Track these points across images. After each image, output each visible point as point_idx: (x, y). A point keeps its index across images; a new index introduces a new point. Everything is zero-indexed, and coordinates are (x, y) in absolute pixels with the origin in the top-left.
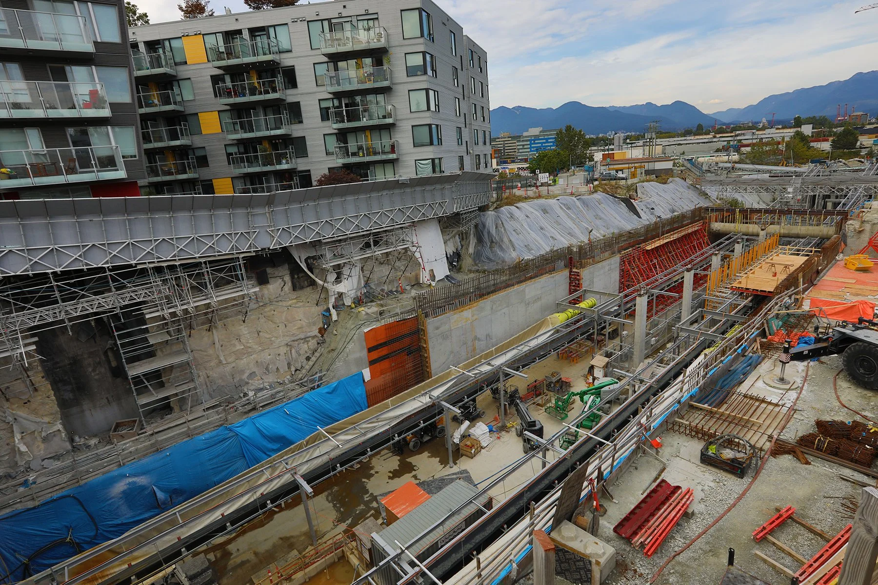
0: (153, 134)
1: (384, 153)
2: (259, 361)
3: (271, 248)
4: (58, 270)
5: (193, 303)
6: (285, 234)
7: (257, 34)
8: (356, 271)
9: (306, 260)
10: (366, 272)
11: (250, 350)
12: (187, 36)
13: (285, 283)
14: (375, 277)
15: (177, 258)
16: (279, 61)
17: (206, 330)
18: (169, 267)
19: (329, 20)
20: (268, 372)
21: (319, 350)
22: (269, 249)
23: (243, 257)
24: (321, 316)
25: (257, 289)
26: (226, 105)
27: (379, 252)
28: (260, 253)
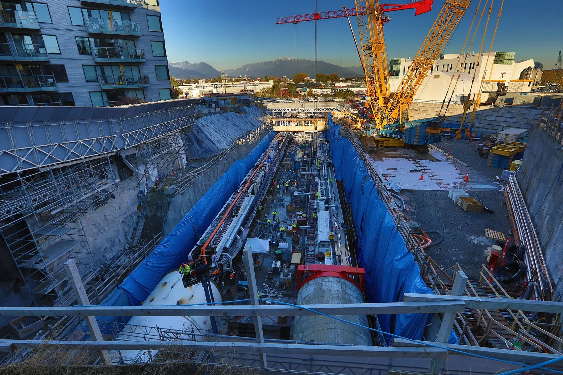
6: (130, 138)
11: (102, 231)
15: (69, 160)
18: (64, 168)
20: (114, 244)
21: (141, 221)
22: (123, 149)
23: (109, 157)
28: (118, 153)
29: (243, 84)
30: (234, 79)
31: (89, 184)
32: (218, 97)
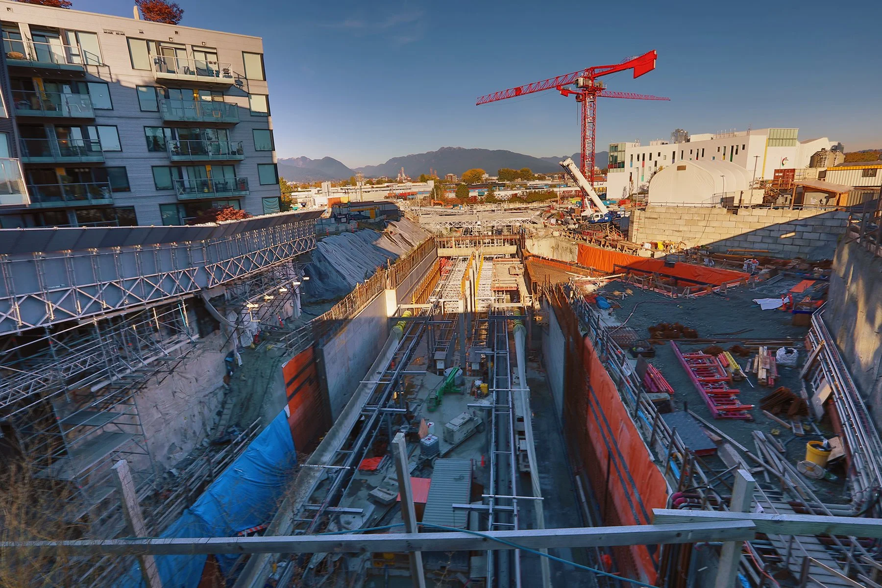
2: (176, 428)
11: (167, 417)
19: (158, 43)
20: (186, 438)
21: (229, 401)
22: (207, 288)
24: (224, 363)
29: (388, 186)
30: (375, 180)
31: (152, 343)
32: (351, 207)
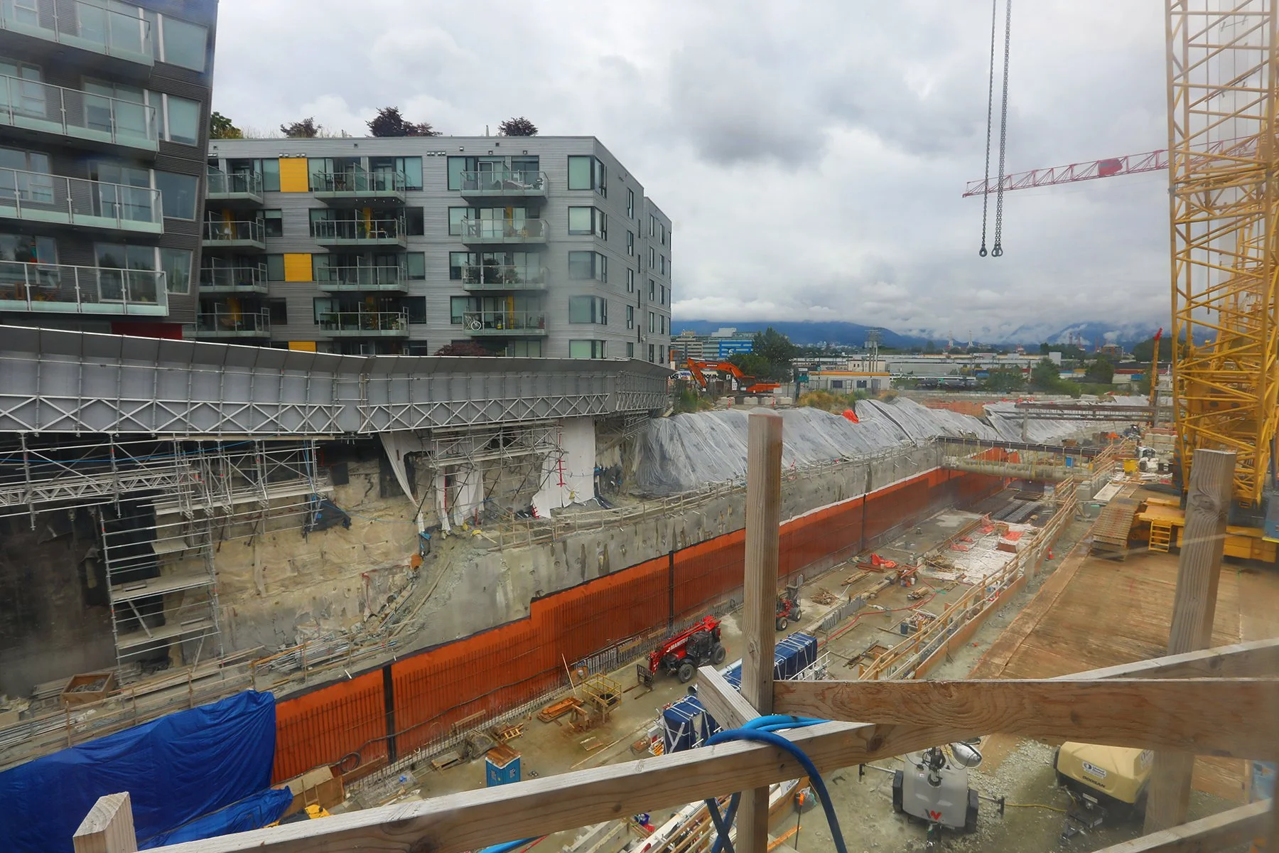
0: (215, 274)
1: (529, 327)
2: (317, 597)
3: (359, 432)
4: (36, 431)
5: (233, 499)
6: (382, 416)
7: (379, 165)
8: (475, 477)
9: (406, 457)
10: (487, 481)
11: (306, 579)
12: (287, 157)
13: (372, 486)
14: (501, 489)
15: (220, 432)
16: (403, 200)
17: (245, 543)
18: (205, 444)
19: (476, 158)
20: (329, 614)
21: (409, 587)
22: (356, 433)
23: (317, 442)
24: (418, 538)
25: (330, 489)
26: (324, 246)
27: (509, 454)
28: (342, 438)
